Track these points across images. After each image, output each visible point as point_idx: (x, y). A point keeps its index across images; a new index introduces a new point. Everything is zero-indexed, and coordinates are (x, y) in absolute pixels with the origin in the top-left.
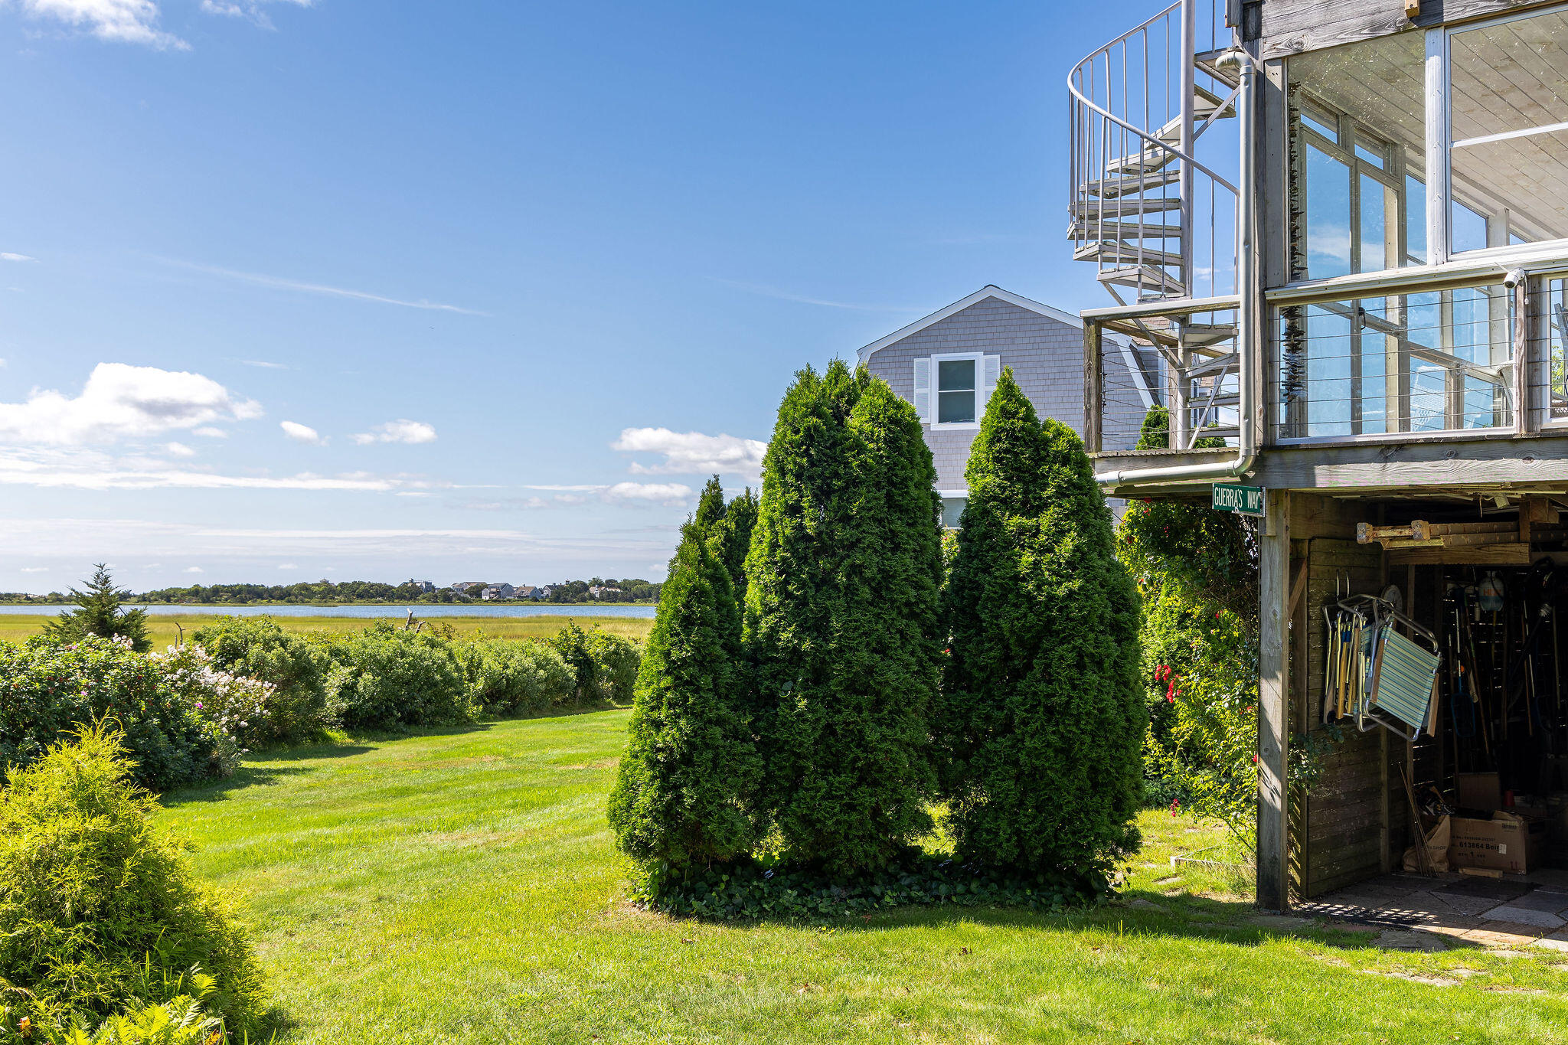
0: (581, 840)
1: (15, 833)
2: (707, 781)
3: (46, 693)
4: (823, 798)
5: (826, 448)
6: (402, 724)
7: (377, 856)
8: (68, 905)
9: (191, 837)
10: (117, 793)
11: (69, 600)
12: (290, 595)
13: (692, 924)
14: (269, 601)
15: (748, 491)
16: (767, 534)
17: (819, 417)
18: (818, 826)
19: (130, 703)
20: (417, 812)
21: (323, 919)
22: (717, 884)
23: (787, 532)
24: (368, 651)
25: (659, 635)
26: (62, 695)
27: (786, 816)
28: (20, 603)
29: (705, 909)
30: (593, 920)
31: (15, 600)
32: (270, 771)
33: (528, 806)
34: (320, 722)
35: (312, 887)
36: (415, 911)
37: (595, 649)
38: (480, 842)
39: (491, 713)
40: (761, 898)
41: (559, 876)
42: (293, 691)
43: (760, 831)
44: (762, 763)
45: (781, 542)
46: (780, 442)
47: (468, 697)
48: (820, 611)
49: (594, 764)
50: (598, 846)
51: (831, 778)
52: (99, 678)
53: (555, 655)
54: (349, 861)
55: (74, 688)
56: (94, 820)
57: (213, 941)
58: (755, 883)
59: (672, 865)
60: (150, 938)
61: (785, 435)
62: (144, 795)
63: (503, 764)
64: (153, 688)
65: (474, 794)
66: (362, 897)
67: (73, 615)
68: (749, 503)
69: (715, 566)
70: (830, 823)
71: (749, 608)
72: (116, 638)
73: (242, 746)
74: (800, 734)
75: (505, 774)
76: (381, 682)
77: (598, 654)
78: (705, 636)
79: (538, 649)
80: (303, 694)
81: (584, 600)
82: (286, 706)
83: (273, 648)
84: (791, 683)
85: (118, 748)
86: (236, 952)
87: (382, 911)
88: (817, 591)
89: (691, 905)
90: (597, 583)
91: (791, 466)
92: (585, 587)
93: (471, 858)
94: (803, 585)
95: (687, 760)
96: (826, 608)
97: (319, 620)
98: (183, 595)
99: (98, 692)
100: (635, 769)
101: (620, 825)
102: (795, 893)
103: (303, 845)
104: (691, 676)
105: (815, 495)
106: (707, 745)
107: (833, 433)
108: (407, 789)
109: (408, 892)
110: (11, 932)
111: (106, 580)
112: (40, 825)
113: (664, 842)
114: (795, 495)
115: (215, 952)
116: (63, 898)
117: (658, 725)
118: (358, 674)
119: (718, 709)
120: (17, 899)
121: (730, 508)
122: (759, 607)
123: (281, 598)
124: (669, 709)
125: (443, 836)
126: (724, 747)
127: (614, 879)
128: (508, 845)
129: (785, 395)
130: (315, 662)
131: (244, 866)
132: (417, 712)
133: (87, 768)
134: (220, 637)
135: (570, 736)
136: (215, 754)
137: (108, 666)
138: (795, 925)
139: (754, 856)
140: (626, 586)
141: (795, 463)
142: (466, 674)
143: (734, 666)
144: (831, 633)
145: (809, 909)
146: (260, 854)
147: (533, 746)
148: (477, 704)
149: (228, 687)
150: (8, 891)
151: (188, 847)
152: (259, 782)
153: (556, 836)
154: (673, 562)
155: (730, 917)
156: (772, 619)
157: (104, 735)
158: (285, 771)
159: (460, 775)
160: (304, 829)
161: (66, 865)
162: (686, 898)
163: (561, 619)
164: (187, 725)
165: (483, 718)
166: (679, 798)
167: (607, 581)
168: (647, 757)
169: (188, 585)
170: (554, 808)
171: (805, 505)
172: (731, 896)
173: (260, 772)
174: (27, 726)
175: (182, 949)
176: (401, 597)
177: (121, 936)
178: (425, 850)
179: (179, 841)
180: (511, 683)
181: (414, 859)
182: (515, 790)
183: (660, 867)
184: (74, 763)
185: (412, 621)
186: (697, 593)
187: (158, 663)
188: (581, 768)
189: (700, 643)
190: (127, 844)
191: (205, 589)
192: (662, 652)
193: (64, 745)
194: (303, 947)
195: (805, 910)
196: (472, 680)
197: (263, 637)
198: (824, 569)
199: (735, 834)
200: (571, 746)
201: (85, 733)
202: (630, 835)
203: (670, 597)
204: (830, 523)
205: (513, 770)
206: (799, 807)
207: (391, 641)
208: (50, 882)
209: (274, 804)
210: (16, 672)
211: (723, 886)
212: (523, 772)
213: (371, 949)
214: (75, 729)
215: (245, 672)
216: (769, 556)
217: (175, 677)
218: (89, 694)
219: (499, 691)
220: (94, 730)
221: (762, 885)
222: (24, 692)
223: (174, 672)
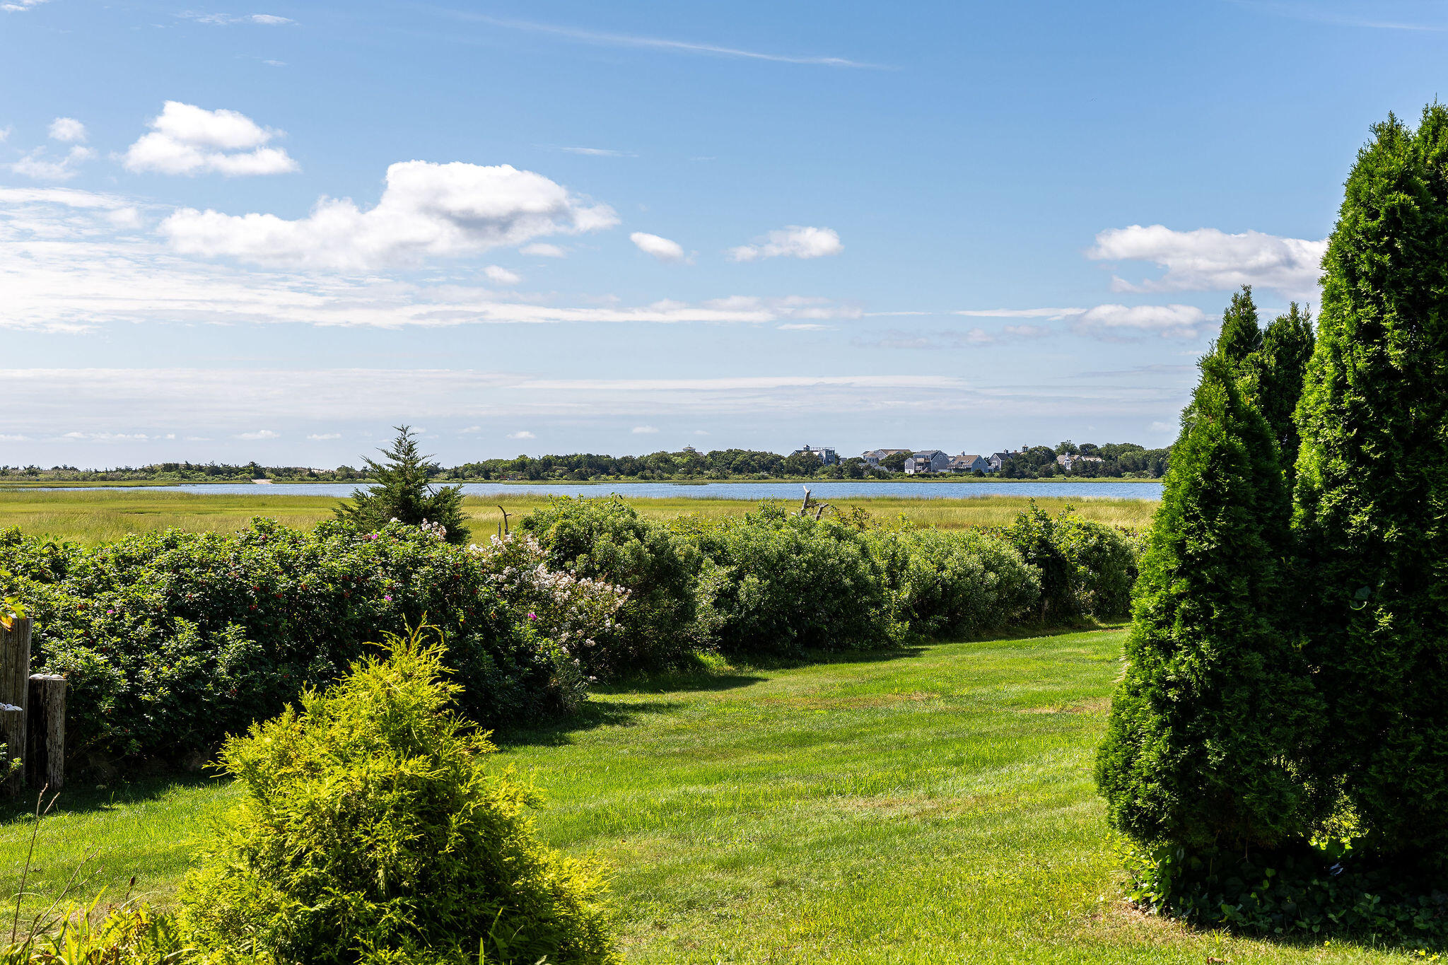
0: (1055, 812)
1: (313, 777)
2: (1242, 731)
3: (340, 597)
4: (1418, 760)
5: (1420, 237)
6: (798, 646)
7: (772, 826)
8: (381, 873)
9: (532, 789)
10: (438, 727)
11: (363, 476)
12: (644, 469)
13: (1221, 938)
14: (617, 478)
15: (1295, 310)
16: (1330, 368)
17: (1409, 191)
18: (1411, 801)
19: (444, 612)
20: (823, 768)
21: (702, 909)
22: (1258, 881)
23: (1359, 365)
24: (752, 543)
25: (1169, 518)
26: (362, 601)
27: (1362, 785)
28: (302, 480)
29: (1240, 917)
30: (1077, 925)
31: (297, 477)
32: (625, 707)
33: (978, 764)
34: (689, 642)
35: (686, 863)
36: (827, 902)
37: (1069, 543)
38: (913, 811)
39: (921, 632)
40: (1326, 903)
41: (1025, 861)
42: (653, 599)
43: (1323, 806)
44: (1324, 706)
45: (1350, 381)
46: (1348, 232)
47: (889, 610)
48: (1412, 483)
49: (1069, 707)
50: (1081, 822)
51: (1430, 731)
52: (406, 579)
53: (1011, 552)
54: (735, 831)
55: (374, 591)
56: (411, 762)
57: (563, 929)
58: (1315, 882)
59: (1191, 851)
60: (485, 921)
61: (1356, 222)
62: (472, 730)
63: (941, 705)
64: (474, 592)
65: (902, 745)
66: (754, 879)
67: (370, 495)
68: (1296, 327)
69: (1250, 417)
70: (1430, 797)
71: (1303, 478)
72: (425, 526)
73: (589, 673)
74: (1382, 665)
75: (943, 718)
76: (770, 587)
77: (1072, 551)
78: (1237, 520)
79: (987, 542)
80: (666, 602)
81: (1049, 474)
82: (644, 619)
83: (626, 540)
84: (1367, 590)
85: (438, 667)
86: (593, 947)
87: (781, 901)
88: (1406, 453)
89: (1219, 910)
90: (1068, 449)
91: (1365, 268)
92: (1051, 456)
93: (902, 833)
94: (1384, 444)
95: (1211, 699)
96: (1421, 478)
97: (684, 502)
98: (505, 469)
99: (405, 597)
100: (1135, 711)
101: (1113, 791)
102: (1377, 899)
103: (671, 807)
104: (1216, 578)
105: (1401, 310)
106: (1240, 678)
107: (1430, 215)
108: (809, 736)
109: (816, 876)
110: (312, 905)
111: (410, 449)
112: (344, 766)
113: (1178, 815)
114: (1372, 310)
115: (566, 944)
116: (374, 865)
117: (1167, 648)
118: (738, 577)
119: (1258, 627)
120: (318, 862)
121: (1268, 334)
122: (1317, 477)
123: (632, 473)
124: (1184, 625)
125: (861, 802)
126: (1267, 682)
127: (1106, 869)
128: (952, 817)
129: (1356, 162)
130: (682, 559)
131: (596, 833)
132: (819, 630)
133: (400, 691)
134: (556, 525)
135: (1033, 666)
136: (554, 682)
137: (417, 563)
138: (1377, 946)
139: (1314, 842)
140: (1110, 453)
141: (1371, 262)
142: (886, 578)
143: (1280, 564)
144: (1430, 516)
145: (1398, 924)
146: (617, 818)
147: (981, 679)
148: (903, 620)
149: (568, 592)
150: (307, 851)
151: (530, 802)
152: (612, 722)
153: (1018, 806)
154: (1188, 412)
155: (1278, 930)
156: (1337, 495)
157: (420, 649)
158: (644, 708)
159: (881, 719)
160: (673, 786)
161: (377, 821)
162: (1213, 900)
163: (1017, 502)
164: (518, 643)
165: (910, 640)
166: (1200, 756)
167: (1083, 447)
168: (1153, 695)
169: (512, 456)
170: (1015, 767)
171: (1388, 325)
172: (1279, 900)
173: (611, 707)
174: (318, 641)
175: (523, 938)
176: (793, 471)
177: (447, 918)
178: (836, 820)
179: (516, 793)
180: (950, 590)
181: (822, 831)
182: (958, 740)
183: (1173, 855)
184: (384, 686)
185: (810, 503)
186: (1223, 458)
187: (479, 559)
188: (1052, 711)
189: (1229, 529)
190: (452, 794)
191: (533, 461)
192: (1173, 544)
193: (372, 661)
194: (679, 945)
195: (1392, 924)
196: (895, 585)
197: (613, 524)
198: (1417, 421)
199: (1284, 808)
200: (1035, 681)
201: (396, 646)
202: (1129, 805)
203: (1184, 463)
204: (1426, 351)
205: (956, 713)
206: (1381, 772)
207: (783, 530)
208: (357, 842)
209: (632, 752)
210: (303, 568)
211: (1266, 885)
212: (969, 716)
213: (768, 951)
214: (384, 641)
215: (589, 573)
216: (1332, 401)
217: (502, 578)
218: (394, 599)
219: (932, 601)
220: (408, 644)
221: (1326, 885)
222: (314, 595)
223: (499, 571)
